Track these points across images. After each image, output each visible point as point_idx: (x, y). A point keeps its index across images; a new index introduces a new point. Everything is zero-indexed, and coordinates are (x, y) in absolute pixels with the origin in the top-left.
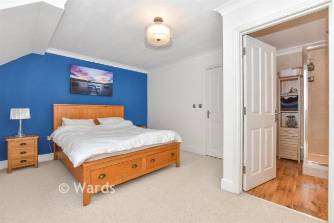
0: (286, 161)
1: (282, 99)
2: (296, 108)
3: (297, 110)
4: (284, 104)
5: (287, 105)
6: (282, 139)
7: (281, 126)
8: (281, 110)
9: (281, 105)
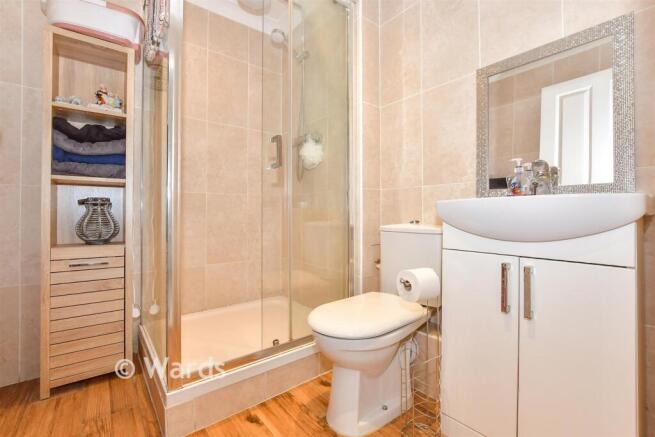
0: (78, 393)
1: (60, 122)
2: (116, 168)
3: (122, 174)
4: (69, 146)
5: (84, 149)
6: (56, 302)
7: (54, 244)
8: (54, 171)
9: (56, 149)
